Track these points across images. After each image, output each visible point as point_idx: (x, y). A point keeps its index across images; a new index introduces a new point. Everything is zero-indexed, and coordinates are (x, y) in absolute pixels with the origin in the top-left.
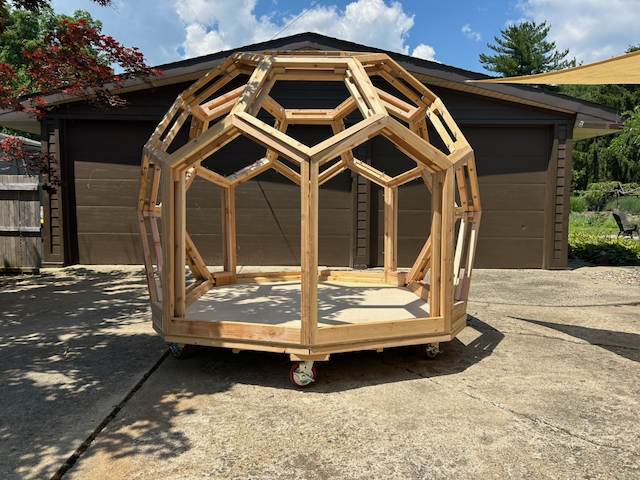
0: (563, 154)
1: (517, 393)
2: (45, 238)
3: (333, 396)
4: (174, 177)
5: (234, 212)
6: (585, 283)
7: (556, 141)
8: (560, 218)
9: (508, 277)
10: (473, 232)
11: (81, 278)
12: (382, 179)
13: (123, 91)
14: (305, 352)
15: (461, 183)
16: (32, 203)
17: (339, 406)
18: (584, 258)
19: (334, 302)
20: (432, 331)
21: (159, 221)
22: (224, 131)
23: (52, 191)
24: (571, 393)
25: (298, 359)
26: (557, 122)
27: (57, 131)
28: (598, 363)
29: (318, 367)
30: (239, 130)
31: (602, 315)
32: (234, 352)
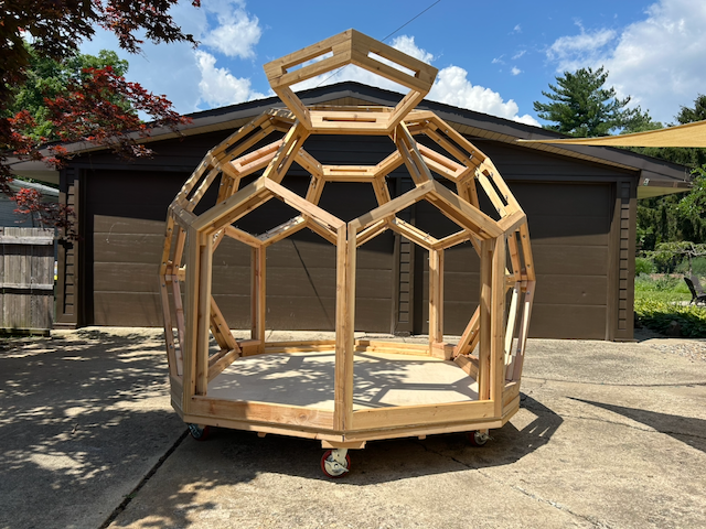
0: (626, 214)
1: (576, 490)
2: (57, 296)
3: (369, 489)
4: (200, 241)
5: (264, 274)
6: (653, 358)
7: (618, 201)
8: (624, 284)
9: (568, 350)
10: (527, 305)
11: (94, 342)
12: (427, 241)
13: (150, 140)
14: (339, 439)
15: (513, 250)
16: (46, 259)
17: (376, 501)
18: (652, 328)
19: (372, 378)
20: (480, 416)
21: (183, 285)
22: (255, 193)
23: (68, 246)
24: (638, 491)
25: (330, 446)
26: (619, 180)
27: (76, 182)
28: (668, 454)
29: (353, 455)
30: (272, 193)
31: (673, 397)
32: (259, 435)
